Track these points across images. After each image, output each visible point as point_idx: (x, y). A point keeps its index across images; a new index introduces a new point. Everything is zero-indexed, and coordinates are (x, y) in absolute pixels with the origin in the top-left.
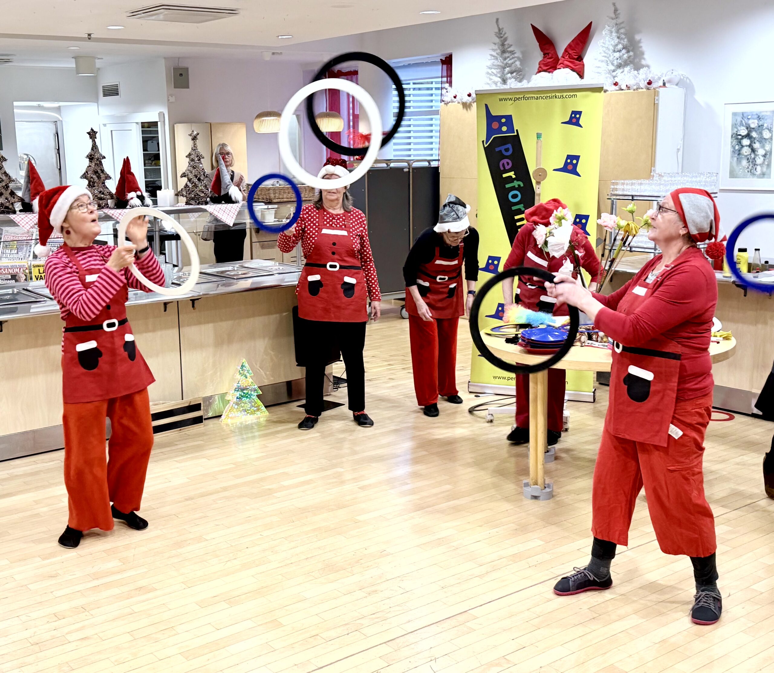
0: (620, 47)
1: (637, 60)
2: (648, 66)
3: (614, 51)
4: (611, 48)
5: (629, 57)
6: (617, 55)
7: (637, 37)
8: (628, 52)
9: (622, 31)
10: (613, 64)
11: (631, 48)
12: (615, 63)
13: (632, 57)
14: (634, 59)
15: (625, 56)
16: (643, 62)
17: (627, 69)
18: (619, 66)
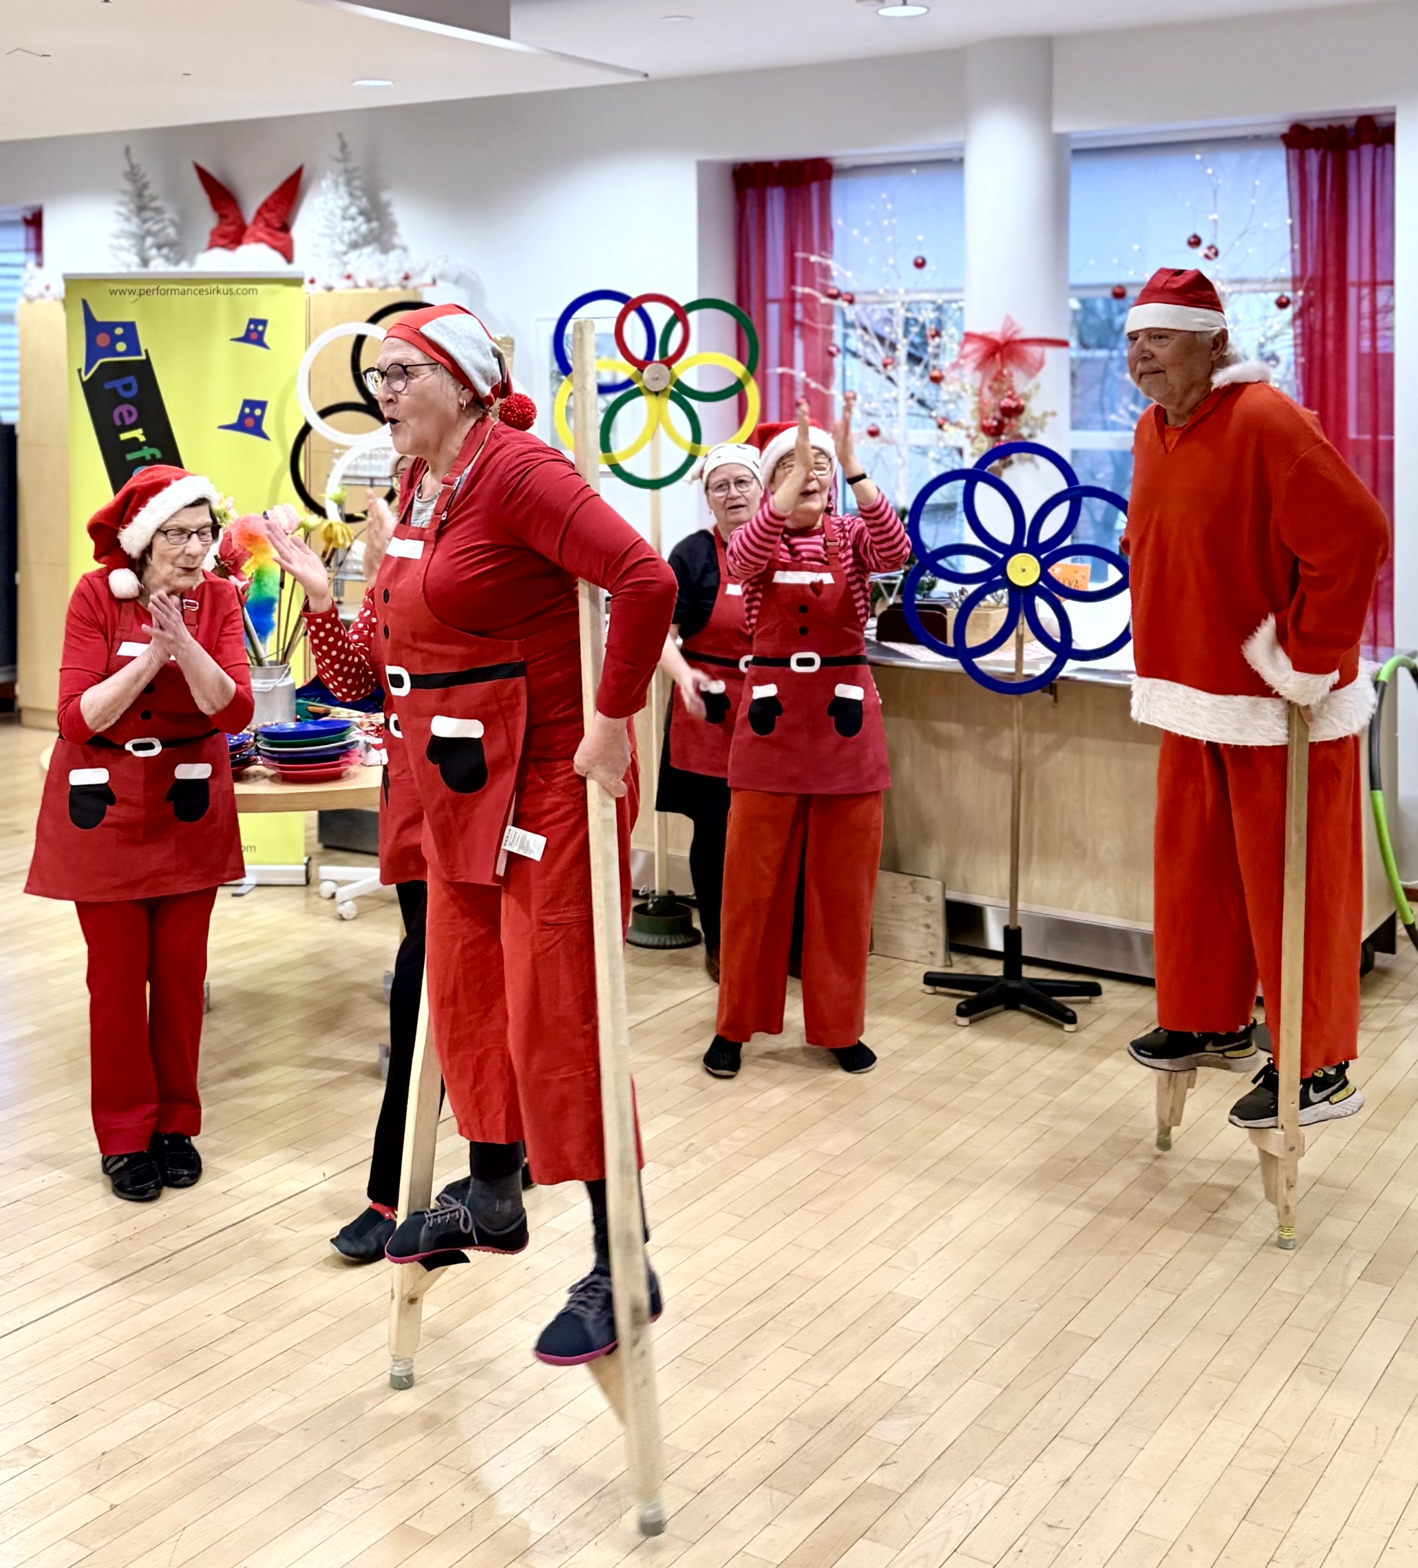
0: (353, 211)
1: (385, 237)
2: (405, 249)
3: (344, 218)
4: (339, 213)
5: (371, 231)
6: (349, 225)
7: (385, 196)
8: (368, 221)
9: (357, 183)
10: (342, 241)
11: (374, 215)
12: (346, 238)
13: (376, 232)
14: (380, 234)
15: (364, 228)
16: (396, 241)
17: (367, 251)
18: (354, 246)
